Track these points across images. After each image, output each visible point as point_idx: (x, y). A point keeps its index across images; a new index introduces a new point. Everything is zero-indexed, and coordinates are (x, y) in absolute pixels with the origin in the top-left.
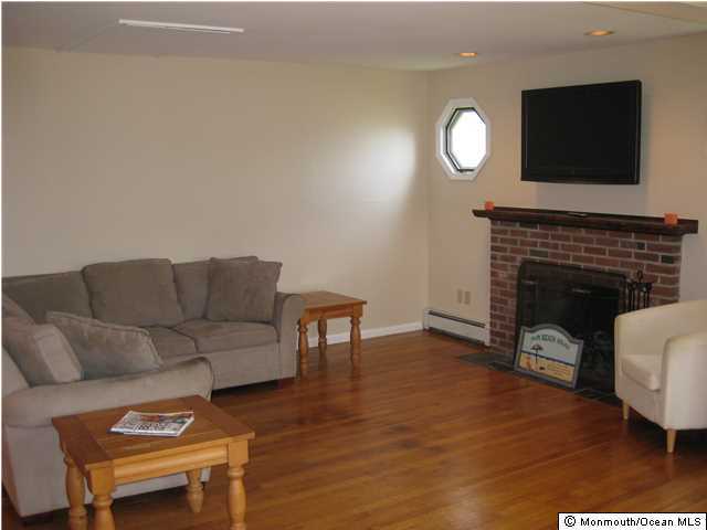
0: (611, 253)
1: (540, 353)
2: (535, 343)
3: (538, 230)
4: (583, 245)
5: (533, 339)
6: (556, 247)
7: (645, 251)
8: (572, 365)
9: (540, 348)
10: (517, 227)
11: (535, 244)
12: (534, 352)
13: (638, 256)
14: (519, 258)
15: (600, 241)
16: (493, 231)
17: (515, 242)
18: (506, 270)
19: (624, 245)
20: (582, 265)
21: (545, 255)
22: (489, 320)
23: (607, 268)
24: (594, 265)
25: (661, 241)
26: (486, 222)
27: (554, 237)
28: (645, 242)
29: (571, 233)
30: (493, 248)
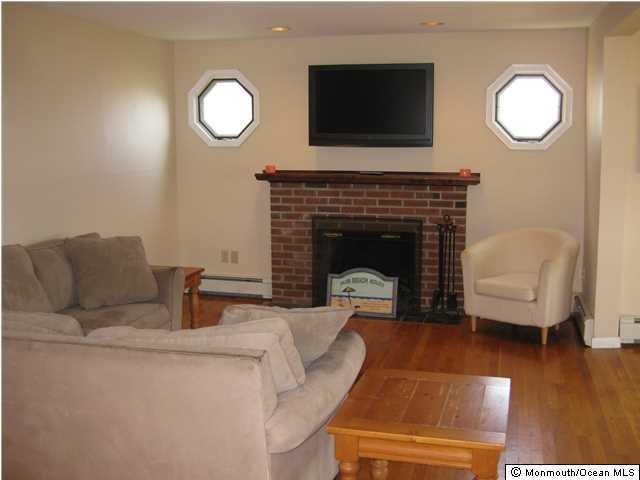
0: (407, 203)
1: (352, 294)
2: (344, 286)
3: (327, 189)
4: (377, 199)
5: (343, 283)
6: (348, 202)
7: (440, 200)
8: (389, 299)
9: (353, 290)
10: (304, 187)
11: (324, 201)
12: (346, 294)
13: (432, 204)
14: (306, 214)
15: (394, 195)
16: (272, 192)
17: (301, 201)
18: (291, 227)
19: (419, 196)
20: (377, 215)
21: (337, 209)
22: (270, 274)
23: (402, 216)
24: (390, 215)
25: (455, 192)
26: (266, 184)
27: (345, 194)
28: (440, 192)
29: (365, 190)
30: (273, 208)
